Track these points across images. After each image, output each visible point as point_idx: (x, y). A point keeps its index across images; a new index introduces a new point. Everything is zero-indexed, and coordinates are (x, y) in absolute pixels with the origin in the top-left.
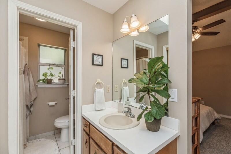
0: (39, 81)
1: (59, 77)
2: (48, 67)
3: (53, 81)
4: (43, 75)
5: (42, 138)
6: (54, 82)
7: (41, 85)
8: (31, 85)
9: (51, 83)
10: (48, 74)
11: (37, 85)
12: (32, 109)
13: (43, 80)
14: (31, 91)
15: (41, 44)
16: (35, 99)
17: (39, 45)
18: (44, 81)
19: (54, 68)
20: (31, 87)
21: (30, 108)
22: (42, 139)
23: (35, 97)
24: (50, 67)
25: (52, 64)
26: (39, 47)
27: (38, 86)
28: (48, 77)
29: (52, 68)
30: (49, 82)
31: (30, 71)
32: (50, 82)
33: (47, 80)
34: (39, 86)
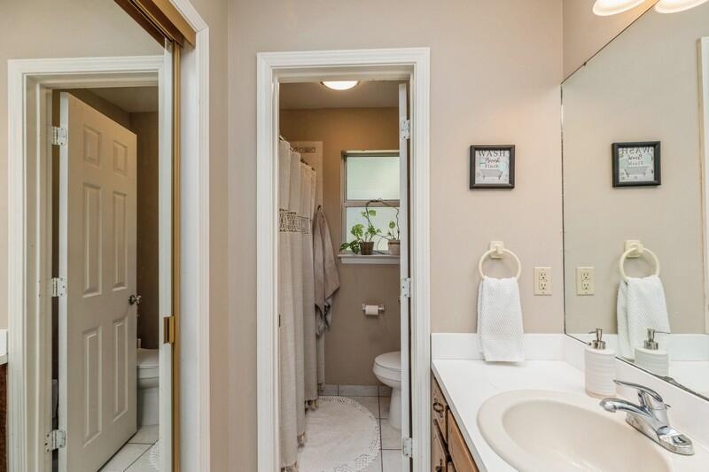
0: (344, 246)
1: (389, 237)
2: (364, 210)
3: (375, 249)
4: (353, 232)
5: (349, 397)
6: (379, 249)
7: (348, 258)
8: (327, 257)
9: (370, 253)
10: (365, 230)
11: (340, 258)
12: (329, 318)
13: (351, 244)
14: (328, 271)
15: (348, 152)
16: (335, 293)
17: (345, 156)
18: (353, 249)
19: (379, 210)
20: (327, 262)
21: (325, 315)
22: (350, 401)
23: (335, 288)
24: (370, 209)
25: (372, 201)
26: (345, 160)
27: (342, 259)
28: (363, 238)
29: (373, 213)
30: (367, 249)
31: (326, 223)
32: (367, 251)
33: (361, 243)
34: (344, 261)
